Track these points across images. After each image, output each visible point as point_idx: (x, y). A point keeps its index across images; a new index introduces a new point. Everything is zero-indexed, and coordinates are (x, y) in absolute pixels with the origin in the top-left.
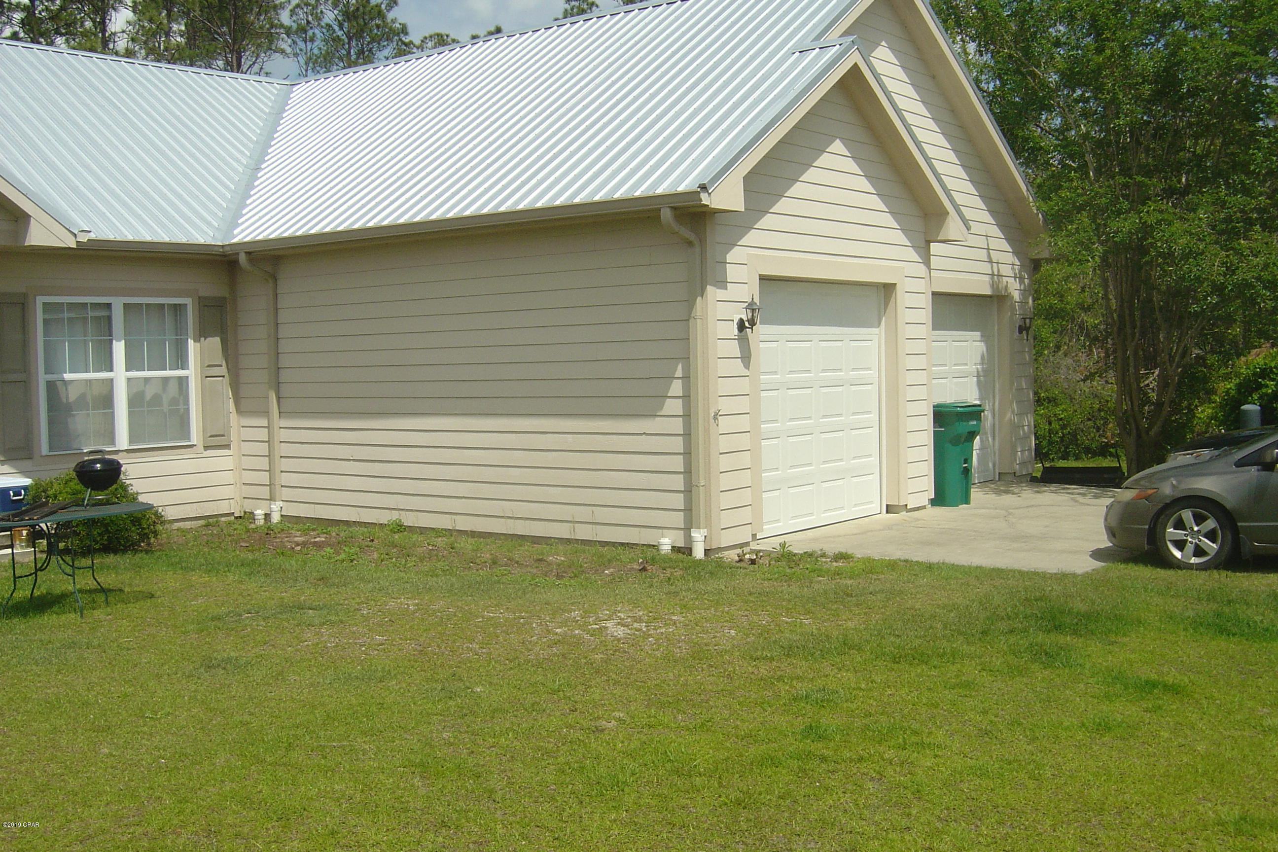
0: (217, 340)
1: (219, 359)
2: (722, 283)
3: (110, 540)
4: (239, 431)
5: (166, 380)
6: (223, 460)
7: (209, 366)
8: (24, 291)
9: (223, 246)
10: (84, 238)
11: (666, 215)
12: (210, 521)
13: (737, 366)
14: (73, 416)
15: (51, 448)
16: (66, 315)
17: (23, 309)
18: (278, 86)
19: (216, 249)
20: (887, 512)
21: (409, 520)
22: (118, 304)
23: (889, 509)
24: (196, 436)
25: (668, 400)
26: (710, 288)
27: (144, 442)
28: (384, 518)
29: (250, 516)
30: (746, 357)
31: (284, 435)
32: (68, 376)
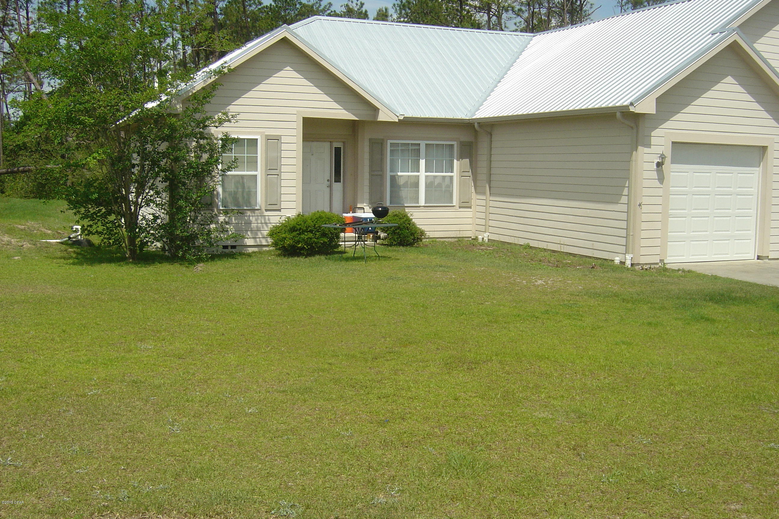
0: (468, 160)
1: (468, 168)
2: (649, 145)
3: (401, 240)
4: (476, 201)
5: (444, 177)
6: (467, 213)
7: (463, 172)
8: (382, 138)
9: (469, 120)
10: (401, 118)
11: (618, 114)
12: (460, 239)
13: (657, 183)
14: (401, 190)
15: (391, 203)
16: (400, 148)
17: (382, 146)
18: (526, 37)
19: (466, 120)
20: (758, 259)
21: (533, 244)
22: (423, 144)
23: (759, 258)
24: (455, 201)
25: (623, 196)
26: (640, 148)
27: (432, 203)
28: (522, 242)
29: (476, 239)
30: (661, 179)
31: (492, 204)
32: (399, 174)
